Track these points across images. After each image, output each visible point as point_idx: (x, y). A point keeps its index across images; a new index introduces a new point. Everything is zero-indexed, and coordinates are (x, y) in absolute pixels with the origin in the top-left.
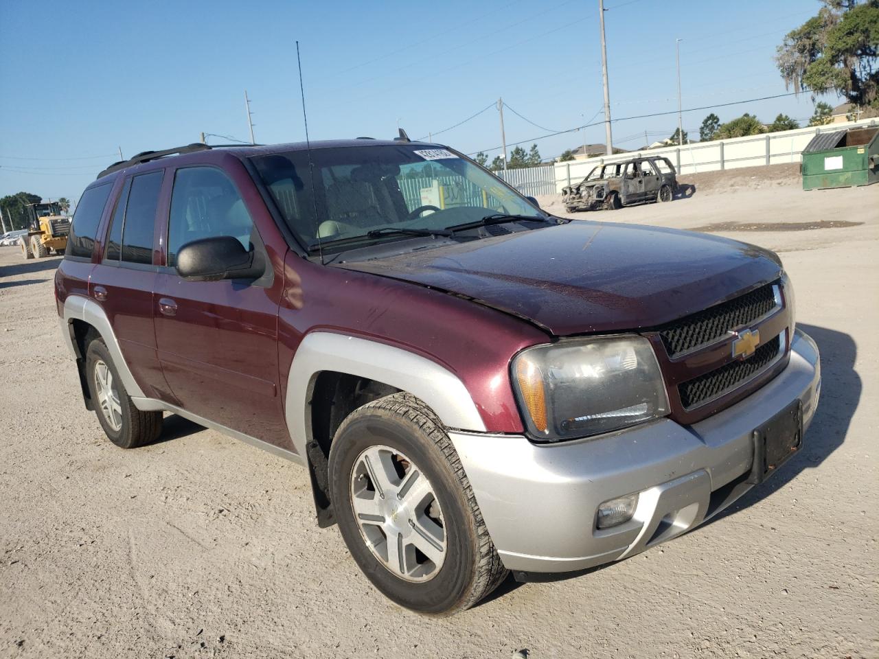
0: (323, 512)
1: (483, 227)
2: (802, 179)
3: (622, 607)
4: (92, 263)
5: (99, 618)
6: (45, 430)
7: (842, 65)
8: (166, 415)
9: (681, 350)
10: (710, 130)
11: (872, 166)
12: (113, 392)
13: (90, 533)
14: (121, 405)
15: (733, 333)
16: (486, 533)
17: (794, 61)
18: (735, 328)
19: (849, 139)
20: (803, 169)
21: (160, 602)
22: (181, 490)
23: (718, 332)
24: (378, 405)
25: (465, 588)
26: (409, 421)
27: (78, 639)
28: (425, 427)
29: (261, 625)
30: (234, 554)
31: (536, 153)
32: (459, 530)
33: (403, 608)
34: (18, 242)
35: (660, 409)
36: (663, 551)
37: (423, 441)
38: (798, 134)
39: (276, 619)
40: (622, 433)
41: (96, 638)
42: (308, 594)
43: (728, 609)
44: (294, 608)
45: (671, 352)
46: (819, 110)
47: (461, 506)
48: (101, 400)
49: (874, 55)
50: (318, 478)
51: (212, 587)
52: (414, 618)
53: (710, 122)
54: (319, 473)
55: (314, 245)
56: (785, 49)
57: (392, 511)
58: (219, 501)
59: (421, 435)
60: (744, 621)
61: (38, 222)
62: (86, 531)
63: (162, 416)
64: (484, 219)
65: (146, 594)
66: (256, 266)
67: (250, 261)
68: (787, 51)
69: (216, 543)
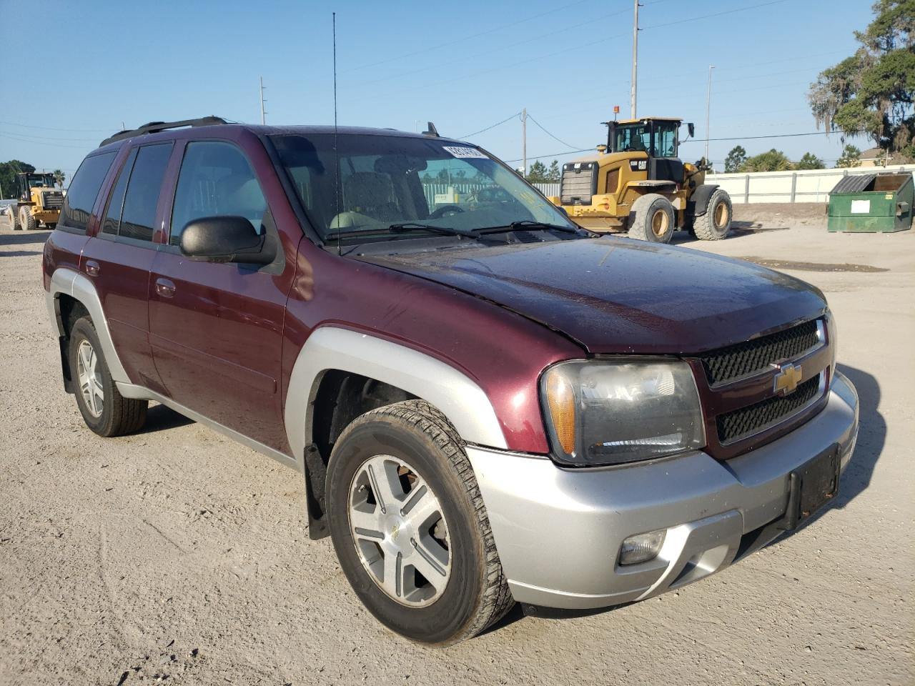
0: (315, 522)
1: (511, 233)
2: (827, 220)
3: (633, 651)
4: (87, 235)
5: (60, 619)
6: (18, 410)
7: (875, 109)
8: (152, 404)
9: (722, 379)
10: (735, 162)
11: (899, 214)
12: (96, 375)
13: (58, 525)
14: (104, 390)
15: (776, 366)
16: (497, 560)
17: (826, 100)
18: (778, 361)
19: (877, 184)
20: (829, 210)
21: (129, 607)
22: (162, 486)
23: (760, 364)
24: (388, 411)
25: (467, 617)
26: (421, 431)
27: (35, 641)
28: (438, 438)
29: (239, 640)
30: (214, 561)
31: (555, 170)
32: (466, 555)
33: (395, 634)
34: (6, 212)
35: (695, 441)
36: (678, 594)
37: (435, 454)
38: (825, 174)
39: (255, 635)
40: (654, 463)
41: (55, 641)
42: (291, 611)
43: (747, 664)
44: (276, 625)
45: (712, 381)
46: (847, 152)
47: (471, 528)
48: (82, 384)
49: (909, 101)
50: (313, 485)
51: (188, 595)
52: (407, 647)
53: (736, 154)
54: (315, 479)
55: (332, 234)
56: (818, 87)
57: (393, 527)
58: (201, 501)
59: (433, 448)
60: (764, 677)
61: (29, 192)
62: (53, 523)
63: (147, 404)
64: (513, 224)
65: (114, 595)
66: (267, 251)
67: (261, 244)
68: (820, 89)
69: (195, 546)
